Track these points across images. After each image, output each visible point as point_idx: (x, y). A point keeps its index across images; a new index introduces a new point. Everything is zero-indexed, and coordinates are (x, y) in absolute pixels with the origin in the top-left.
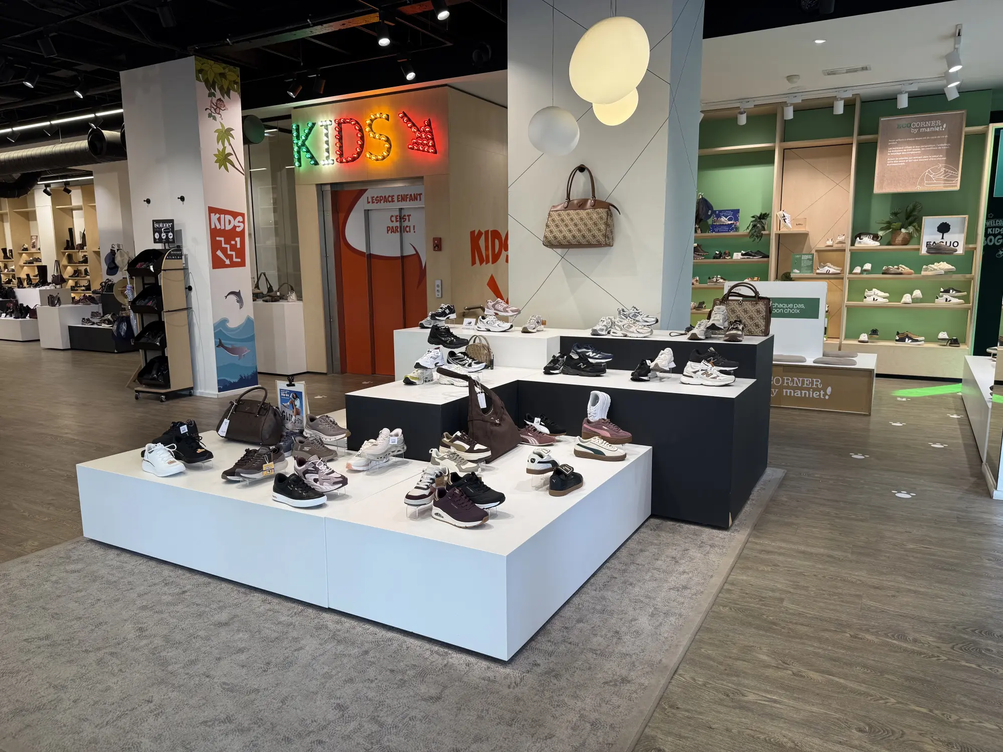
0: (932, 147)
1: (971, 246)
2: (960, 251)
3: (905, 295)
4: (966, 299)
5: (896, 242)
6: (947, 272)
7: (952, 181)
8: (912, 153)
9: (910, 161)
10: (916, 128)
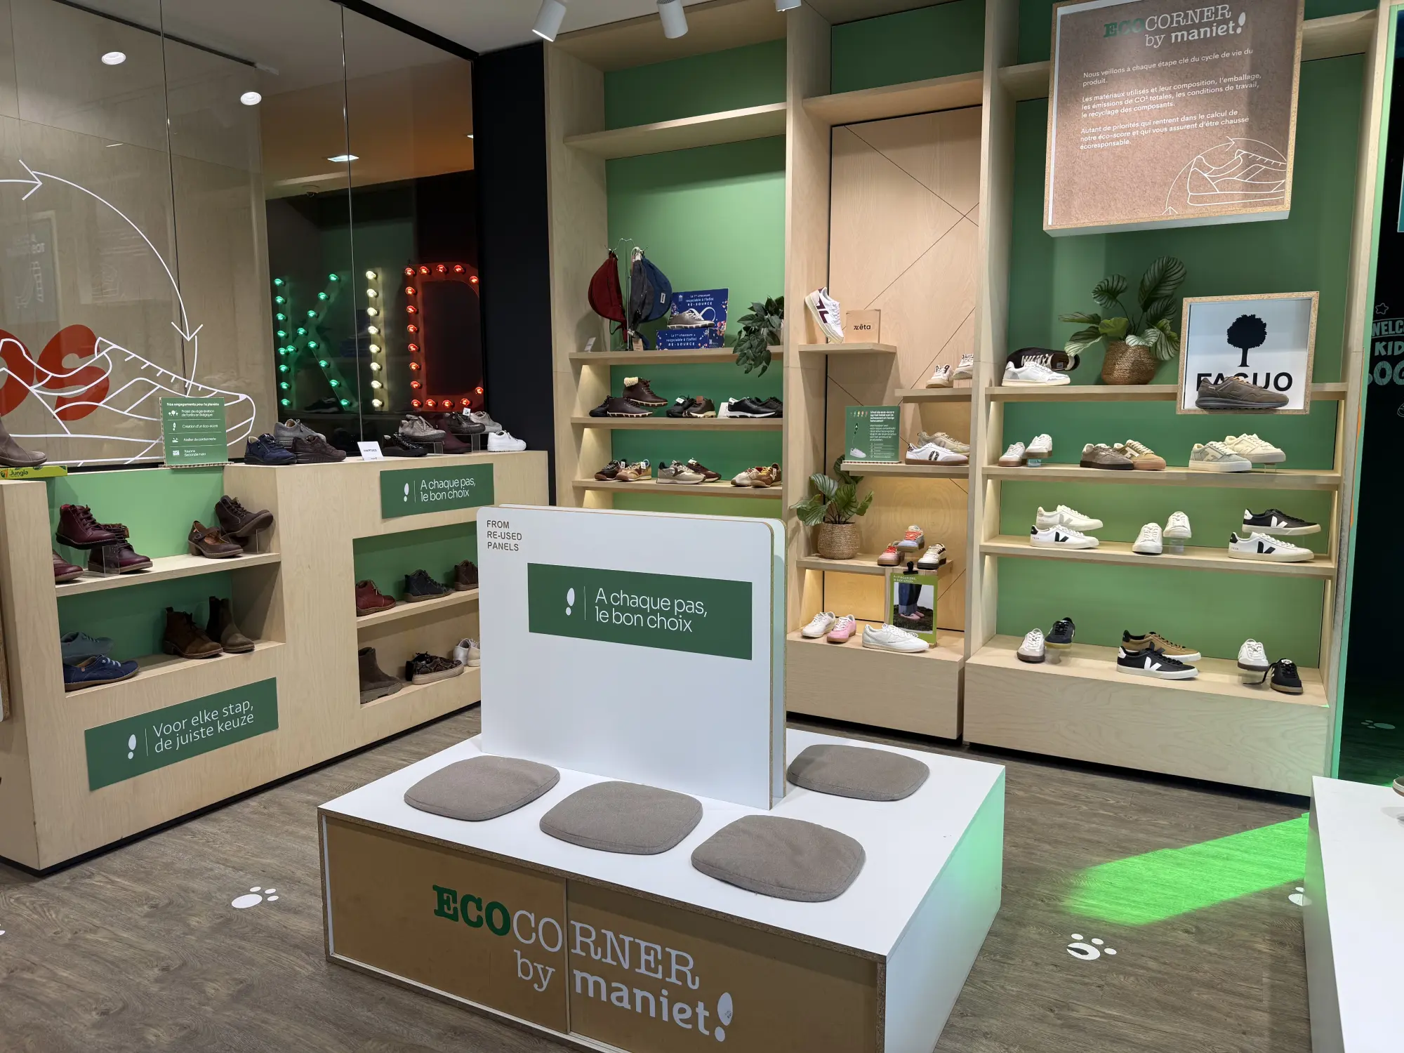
0: (1206, 87)
1: (1330, 387)
2: (1297, 401)
3: (1145, 528)
4: (1319, 545)
5: (1116, 374)
6: (1262, 464)
7: (1270, 187)
8: (1148, 108)
9: (1144, 133)
10: (1158, 32)
